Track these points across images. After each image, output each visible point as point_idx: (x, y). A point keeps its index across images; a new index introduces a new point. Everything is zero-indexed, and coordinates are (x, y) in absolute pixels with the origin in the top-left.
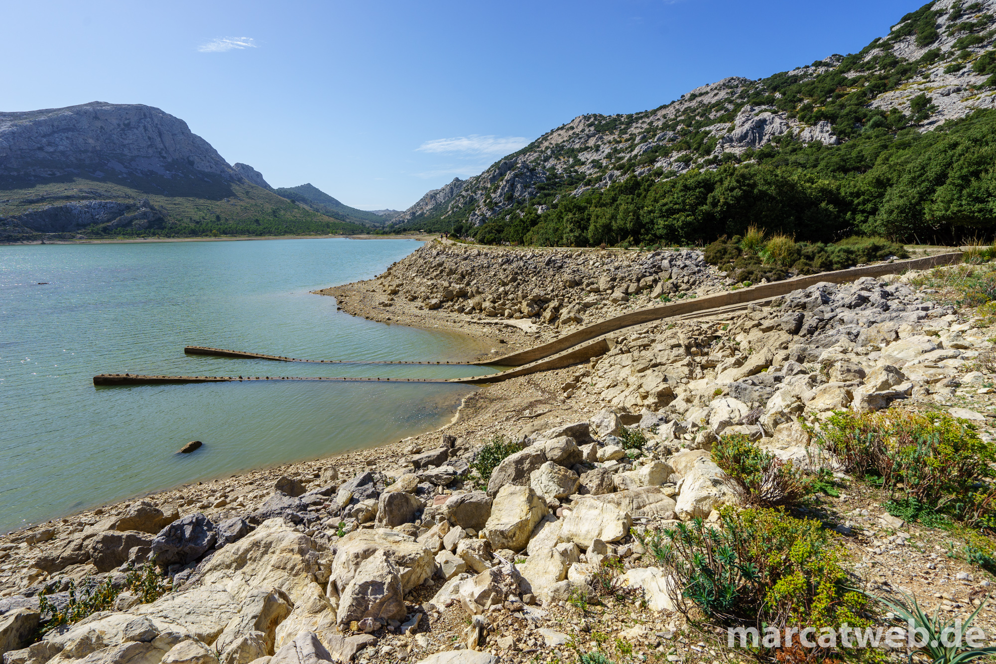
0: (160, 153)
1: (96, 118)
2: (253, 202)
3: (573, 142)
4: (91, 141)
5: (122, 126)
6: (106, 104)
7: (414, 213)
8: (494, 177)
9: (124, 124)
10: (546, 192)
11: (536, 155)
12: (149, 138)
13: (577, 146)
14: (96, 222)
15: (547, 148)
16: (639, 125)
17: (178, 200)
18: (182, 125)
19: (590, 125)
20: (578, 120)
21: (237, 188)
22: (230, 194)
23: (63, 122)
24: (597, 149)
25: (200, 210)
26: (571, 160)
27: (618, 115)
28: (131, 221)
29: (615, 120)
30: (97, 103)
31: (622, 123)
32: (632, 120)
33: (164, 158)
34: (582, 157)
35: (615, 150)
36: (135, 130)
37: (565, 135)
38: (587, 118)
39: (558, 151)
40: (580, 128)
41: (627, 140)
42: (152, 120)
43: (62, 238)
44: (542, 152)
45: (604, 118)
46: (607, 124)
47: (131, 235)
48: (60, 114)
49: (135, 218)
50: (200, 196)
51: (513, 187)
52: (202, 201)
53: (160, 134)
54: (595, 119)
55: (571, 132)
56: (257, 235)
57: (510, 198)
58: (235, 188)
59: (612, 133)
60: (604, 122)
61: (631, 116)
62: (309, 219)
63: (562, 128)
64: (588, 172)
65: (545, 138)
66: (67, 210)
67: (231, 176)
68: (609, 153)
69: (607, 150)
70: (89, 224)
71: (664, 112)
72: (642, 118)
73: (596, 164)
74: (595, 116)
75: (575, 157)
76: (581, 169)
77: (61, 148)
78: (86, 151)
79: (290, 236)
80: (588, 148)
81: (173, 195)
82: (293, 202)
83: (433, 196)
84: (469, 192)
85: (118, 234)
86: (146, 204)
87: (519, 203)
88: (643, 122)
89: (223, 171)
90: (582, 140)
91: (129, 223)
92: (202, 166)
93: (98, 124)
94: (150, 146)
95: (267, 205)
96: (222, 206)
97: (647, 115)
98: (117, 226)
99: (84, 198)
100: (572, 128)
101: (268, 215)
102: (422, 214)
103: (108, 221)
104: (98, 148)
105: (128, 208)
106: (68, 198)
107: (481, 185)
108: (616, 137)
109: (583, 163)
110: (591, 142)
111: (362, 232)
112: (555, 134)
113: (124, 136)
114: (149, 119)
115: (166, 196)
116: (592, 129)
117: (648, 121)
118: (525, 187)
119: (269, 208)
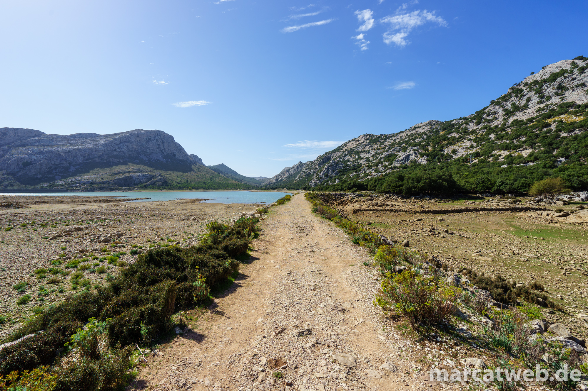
0: (162, 151)
1: (138, 136)
2: (201, 174)
3: (358, 148)
4: (134, 146)
5: (148, 140)
6: (142, 130)
7: (277, 179)
8: (320, 163)
9: (149, 139)
10: (342, 173)
11: (341, 153)
12: (158, 144)
13: (360, 150)
14: (141, 183)
15: (346, 150)
16: (390, 140)
17: (169, 172)
18: (172, 137)
19: (367, 139)
20: (361, 137)
21: (194, 167)
22: (191, 170)
23: (125, 139)
24: (369, 152)
25: (178, 177)
26: (357, 156)
27: (381, 135)
28: (155, 183)
29: (379, 137)
30: (138, 130)
31: (382, 139)
32: (387, 137)
33: (163, 153)
34: (362, 155)
35: (376, 153)
36: (153, 141)
37: (355, 144)
38: (366, 136)
39: (351, 152)
40: (362, 140)
41: (383, 148)
42: (160, 136)
43: (130, 189)
44: (343, 152)
45: (374, 136)
46: (375, 139)
47: (155, 189)
48: (124, 135)
49: (157, 181)
50: (179, 171)
51: (328, 171)
52: (179, 173)
53: (163, 143)
54: (370, 137)
55: (358, 143)
56: (207, 189)
57: (327, 176)
58: (193, 167)
59: (377, 144)
60: (374, 138)
61: (387, 136)
62: (227, 182)
63: (354, 140)
64: (363, 163)
65: (345, 144)
66: (130, 178)
67: (191, 161)
68: (374, 154)
69: (373, 153)
70: (139, 184)
71: (401, 135)
72: (391, 137)
73: (367, 159)
74: (370, 135)
75: (359, 155)
76: (360, 161)
77: (123, 150)
78: (132, 151)
79: (221, 190)
80: (365, 151)
81: (167, 171)
82: (219, 173)
83: (288, 170)
84: (308, 170)
85: (151, 188)
86: (160, 175)
87: (331, 178)
88: (392, 139)
89: (188, 159)
90: (363, 147)
91: (154, 184)
92: (179, 157)
93: (138, 139)
94: (158, 148)
95: (207, 175)
96: (188, 176)
97: (394, 135)
98: (150, 185)
99: (136, 172)
100: (359, 140)
101: (208, 179)
102: (282, 180)
103: (146, 182)
104: (137, 149)
105: (153, 177)
106: (129, 172)
107: (314, 167)
108: (378, 146)
109: (362, 159)
110: (367, 148)
111: (252, 189)
112: (350, 143)
113: (148, 144)
114: (159, 136)
115: (164, 171)
116: (368, 141)
117: (394, 138)
118: (333, 171)
119: (208, 176)
